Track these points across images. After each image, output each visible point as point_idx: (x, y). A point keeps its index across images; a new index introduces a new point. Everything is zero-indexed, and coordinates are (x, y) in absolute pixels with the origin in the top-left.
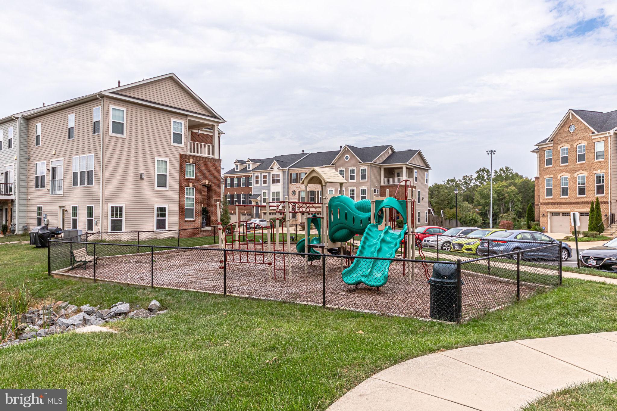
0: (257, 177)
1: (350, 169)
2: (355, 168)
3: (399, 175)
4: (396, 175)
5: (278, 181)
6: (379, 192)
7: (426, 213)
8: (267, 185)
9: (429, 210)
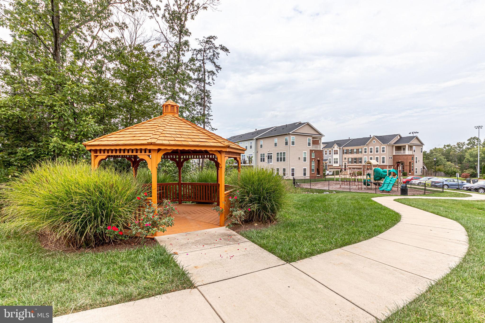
0: (326, 151)
1: (376, 147)
2: (378, 147)
3: (404, 149)
4: (402, 149)
5: (337, 153)
6: (392, 158)
7: (421, 169)
8: (331, 155)
9: (423, 167)
